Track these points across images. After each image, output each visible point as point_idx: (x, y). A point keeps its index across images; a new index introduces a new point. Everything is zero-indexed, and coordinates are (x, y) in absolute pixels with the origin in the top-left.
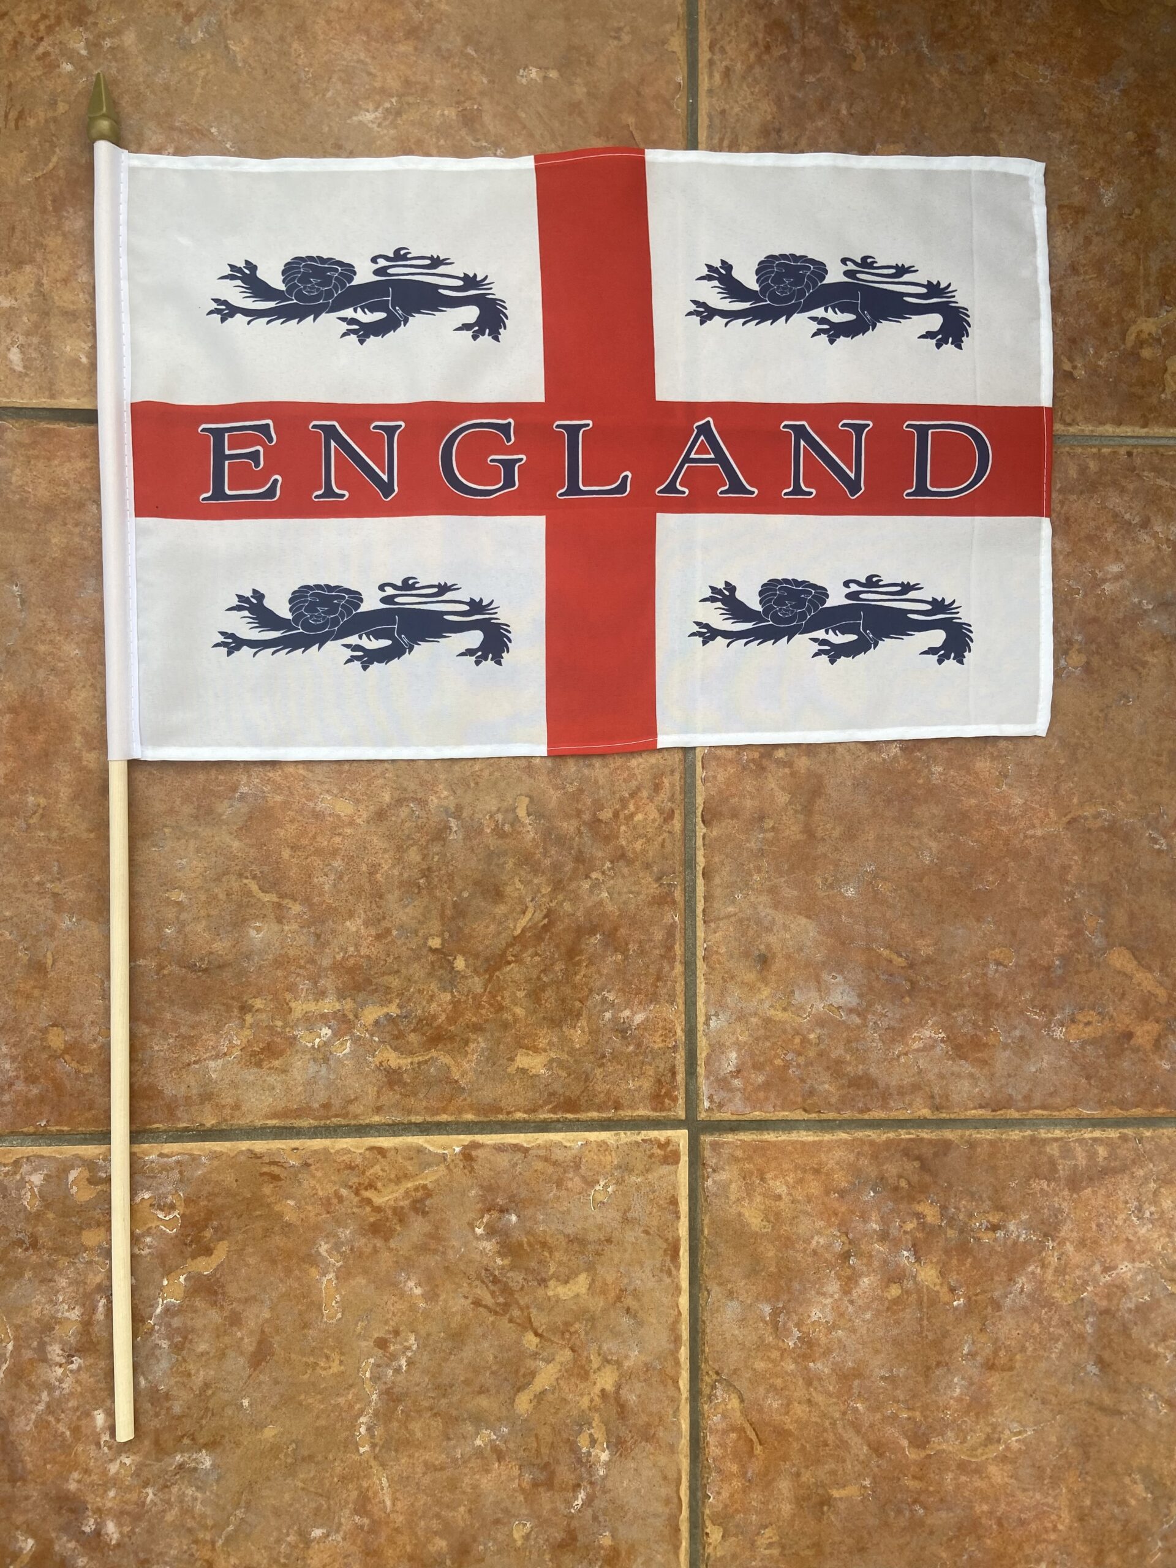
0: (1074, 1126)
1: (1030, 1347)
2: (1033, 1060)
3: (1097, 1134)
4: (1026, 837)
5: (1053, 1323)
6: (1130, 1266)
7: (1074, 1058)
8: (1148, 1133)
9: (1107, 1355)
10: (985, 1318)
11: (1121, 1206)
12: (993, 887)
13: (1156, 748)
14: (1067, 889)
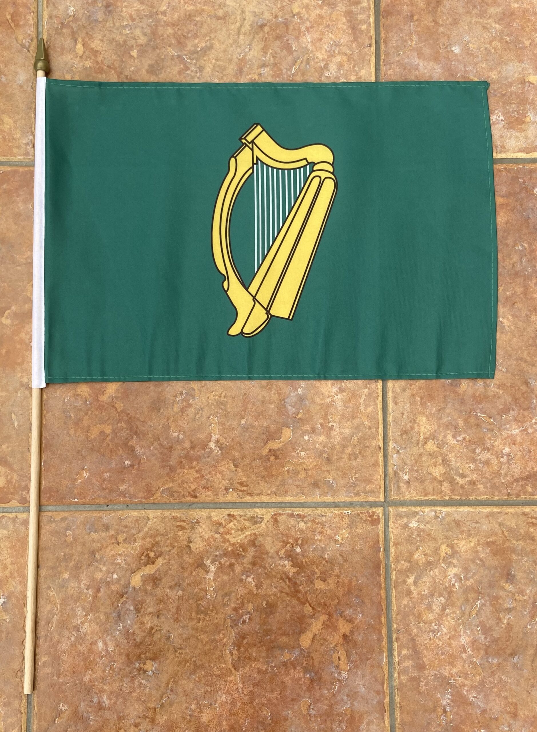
0: (392, 665)
1: (504, 694)
2: (359, 690)
3: (396, 654)
4: (243, 693)
5: (492, 681)
6: (463, 637)
7: (357, 667)
8: (395, 626)
9: (508, 652)
10: (491, 718)
11: (432, 642)
12: (269, 711)
13: (196, 621)
14: (270, 670)
